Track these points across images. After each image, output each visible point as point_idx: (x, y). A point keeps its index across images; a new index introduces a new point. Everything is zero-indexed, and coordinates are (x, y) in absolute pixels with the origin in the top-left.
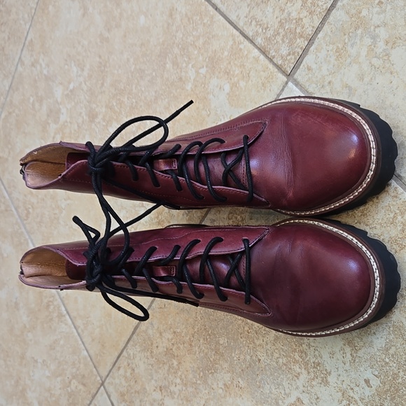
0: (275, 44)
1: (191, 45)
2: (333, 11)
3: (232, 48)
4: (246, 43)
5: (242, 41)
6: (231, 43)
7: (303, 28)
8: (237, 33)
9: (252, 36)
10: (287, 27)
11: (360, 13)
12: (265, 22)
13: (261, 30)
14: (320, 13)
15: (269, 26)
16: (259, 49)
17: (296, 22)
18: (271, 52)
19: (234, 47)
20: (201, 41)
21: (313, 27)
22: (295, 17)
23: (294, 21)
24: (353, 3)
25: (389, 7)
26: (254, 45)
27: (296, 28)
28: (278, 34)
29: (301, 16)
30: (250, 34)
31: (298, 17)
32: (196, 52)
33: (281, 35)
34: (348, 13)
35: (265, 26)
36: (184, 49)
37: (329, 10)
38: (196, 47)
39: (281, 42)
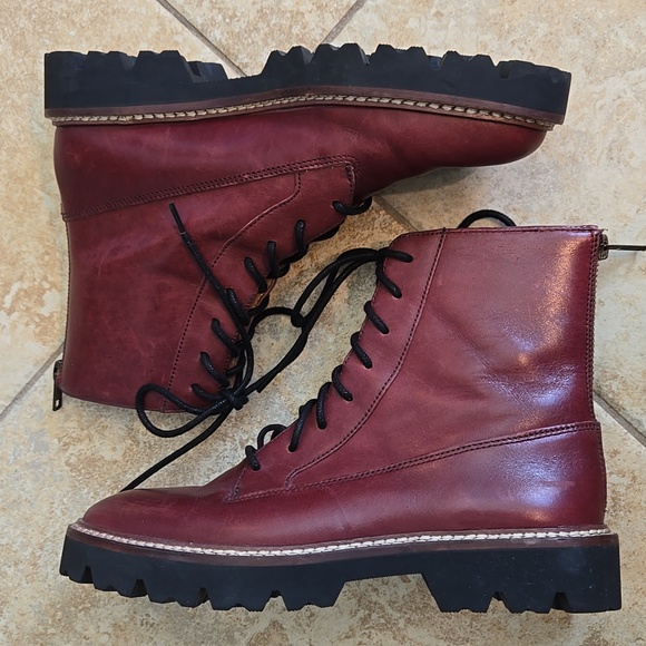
0: (249, 45)
1: (61, 18)
2: (358, 12)
3: (158, 39)
4: (188, 33)
5: (180, 30)
6: (154, 29)
7: (304, 28)
8: (169, 15)
9: (202, 25)
10: (273, 22)
11: (406, 22)
12: (230, 6)
13: (220, 17)
14: (337, 10)
15: (238, 14)
16: (215, 49)
17: (292, 17)
18: (240, 56)
19: (162, 37)
20: (86, 15)
21: (324, 30)
22: (290, 9)
23: (289, 15)
24: (393, 6)
25: (452, 23)
26: (206, 40)
27: (291, 27)
28: (257, 29)
29: (302, 9)
30: (198, 21)
31: (295, 9)
32: (73, 33)
33: (262, 32)
34: (384, 19)
35: (230, 13)
36: (44, 23)
37: (352, 10)
38: (73, 22)
39: (260, 43)
